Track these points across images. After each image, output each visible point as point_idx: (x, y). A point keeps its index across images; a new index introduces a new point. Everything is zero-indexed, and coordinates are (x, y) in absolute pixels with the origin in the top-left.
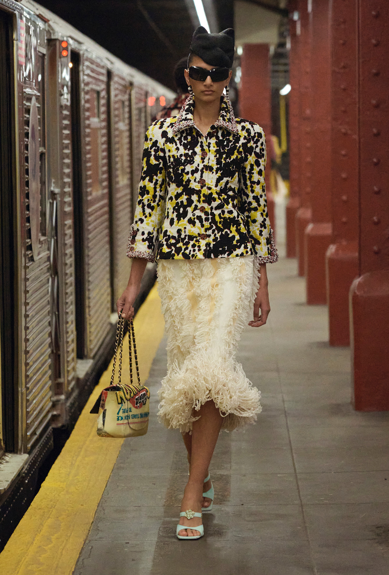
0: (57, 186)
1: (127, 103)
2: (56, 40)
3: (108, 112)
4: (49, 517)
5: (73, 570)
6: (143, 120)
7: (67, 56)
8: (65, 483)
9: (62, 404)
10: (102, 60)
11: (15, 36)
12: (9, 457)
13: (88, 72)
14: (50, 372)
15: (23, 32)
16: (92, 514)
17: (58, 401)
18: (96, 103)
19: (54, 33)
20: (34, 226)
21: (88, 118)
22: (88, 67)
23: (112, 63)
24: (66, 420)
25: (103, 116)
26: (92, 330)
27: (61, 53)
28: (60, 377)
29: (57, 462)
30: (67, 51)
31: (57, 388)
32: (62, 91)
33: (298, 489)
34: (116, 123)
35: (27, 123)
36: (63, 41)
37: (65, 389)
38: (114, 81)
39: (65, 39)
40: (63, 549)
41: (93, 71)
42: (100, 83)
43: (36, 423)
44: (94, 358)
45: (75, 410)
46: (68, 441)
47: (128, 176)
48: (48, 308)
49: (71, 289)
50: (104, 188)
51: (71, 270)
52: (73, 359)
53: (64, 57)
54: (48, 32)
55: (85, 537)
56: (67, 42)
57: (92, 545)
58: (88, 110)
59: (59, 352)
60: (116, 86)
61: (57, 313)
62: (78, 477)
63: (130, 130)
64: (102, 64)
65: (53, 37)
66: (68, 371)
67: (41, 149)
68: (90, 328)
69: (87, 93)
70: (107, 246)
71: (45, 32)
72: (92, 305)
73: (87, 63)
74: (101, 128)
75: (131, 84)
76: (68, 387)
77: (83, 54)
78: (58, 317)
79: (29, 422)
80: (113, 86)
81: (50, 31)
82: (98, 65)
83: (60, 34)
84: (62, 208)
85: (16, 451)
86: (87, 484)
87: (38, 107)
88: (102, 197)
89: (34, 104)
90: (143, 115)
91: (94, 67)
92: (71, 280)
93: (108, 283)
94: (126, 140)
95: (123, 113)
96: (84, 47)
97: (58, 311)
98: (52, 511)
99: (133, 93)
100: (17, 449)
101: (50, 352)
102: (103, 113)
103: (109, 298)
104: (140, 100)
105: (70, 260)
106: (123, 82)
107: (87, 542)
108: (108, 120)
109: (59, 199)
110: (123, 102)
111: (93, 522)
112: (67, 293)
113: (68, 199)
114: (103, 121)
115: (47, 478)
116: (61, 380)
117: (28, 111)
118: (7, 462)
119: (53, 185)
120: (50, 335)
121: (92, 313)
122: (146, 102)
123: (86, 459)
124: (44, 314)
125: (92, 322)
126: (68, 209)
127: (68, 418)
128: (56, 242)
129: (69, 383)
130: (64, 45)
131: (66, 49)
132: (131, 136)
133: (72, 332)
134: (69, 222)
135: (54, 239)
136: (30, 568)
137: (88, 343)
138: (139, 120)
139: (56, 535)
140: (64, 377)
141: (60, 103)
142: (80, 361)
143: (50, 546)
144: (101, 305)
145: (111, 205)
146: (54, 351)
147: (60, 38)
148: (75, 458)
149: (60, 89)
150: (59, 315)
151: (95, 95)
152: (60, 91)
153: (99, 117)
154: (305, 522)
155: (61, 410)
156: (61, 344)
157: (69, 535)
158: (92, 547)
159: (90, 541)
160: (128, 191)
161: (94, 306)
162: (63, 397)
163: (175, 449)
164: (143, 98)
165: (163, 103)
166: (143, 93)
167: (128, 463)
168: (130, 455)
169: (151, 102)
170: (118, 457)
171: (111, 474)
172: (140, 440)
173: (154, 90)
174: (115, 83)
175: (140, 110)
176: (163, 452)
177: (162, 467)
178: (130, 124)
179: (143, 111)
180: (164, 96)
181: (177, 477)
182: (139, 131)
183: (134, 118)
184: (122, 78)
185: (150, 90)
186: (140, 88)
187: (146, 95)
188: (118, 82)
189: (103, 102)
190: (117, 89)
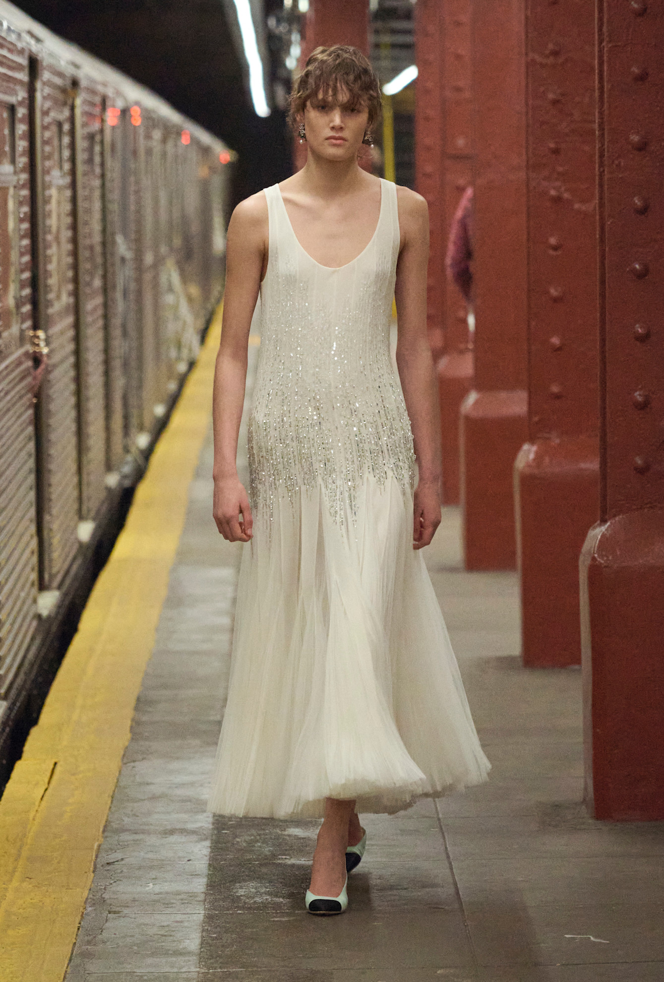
1: (66, 127)
3: (32, 151)
6: (97, 159)
10: (19, 35)
18: (8, 133)
23: (38, 40)
25: (23, 161)
34: (47, 172)
38: (42, 79)
42: (18, 88)
47: (70, 287)
60: (47, 90)
63: (73, 185)
64: (20, 45)
74: (18, 186)
75: (75, 83)
80: (42, 93)
82: (13, 49)
90: (97, 149)
94: (65, 208)
95: (61, 148)
99: (78, 102)
102: (22, 155)
104: (89, 115)
106: (58, 81)
108: (32, 167)
110: (60, 125)
114: (23, 170)
123: (10, 932)
132: (74, 199)
138: (90, 161)
151: (6, 114)
153: (13, 161)
163: (205, 909)
164: (97, 111)
165: (137, 121)
166: (98, 100)
167: (104, 942)
168: (107, 925)
169: (112, 118)
170: (79, 929)
171: (67, 968)
172: (124, 890)
173: (118, 93)
174: (44, 84)
175: (91, 137)
176: (179, 917)
177: (178, 953)
178: (73, 172)
179: (98, 138)
180: (137, 103)
181: (214, 974)
182: (90, 184)
183: (81, 156)
184: (60, 73)
185: (111, 94)
186: (92, 90)
187: (104, 104)
188: (47, 83)
189: (21, 129)
190: (48, 98)
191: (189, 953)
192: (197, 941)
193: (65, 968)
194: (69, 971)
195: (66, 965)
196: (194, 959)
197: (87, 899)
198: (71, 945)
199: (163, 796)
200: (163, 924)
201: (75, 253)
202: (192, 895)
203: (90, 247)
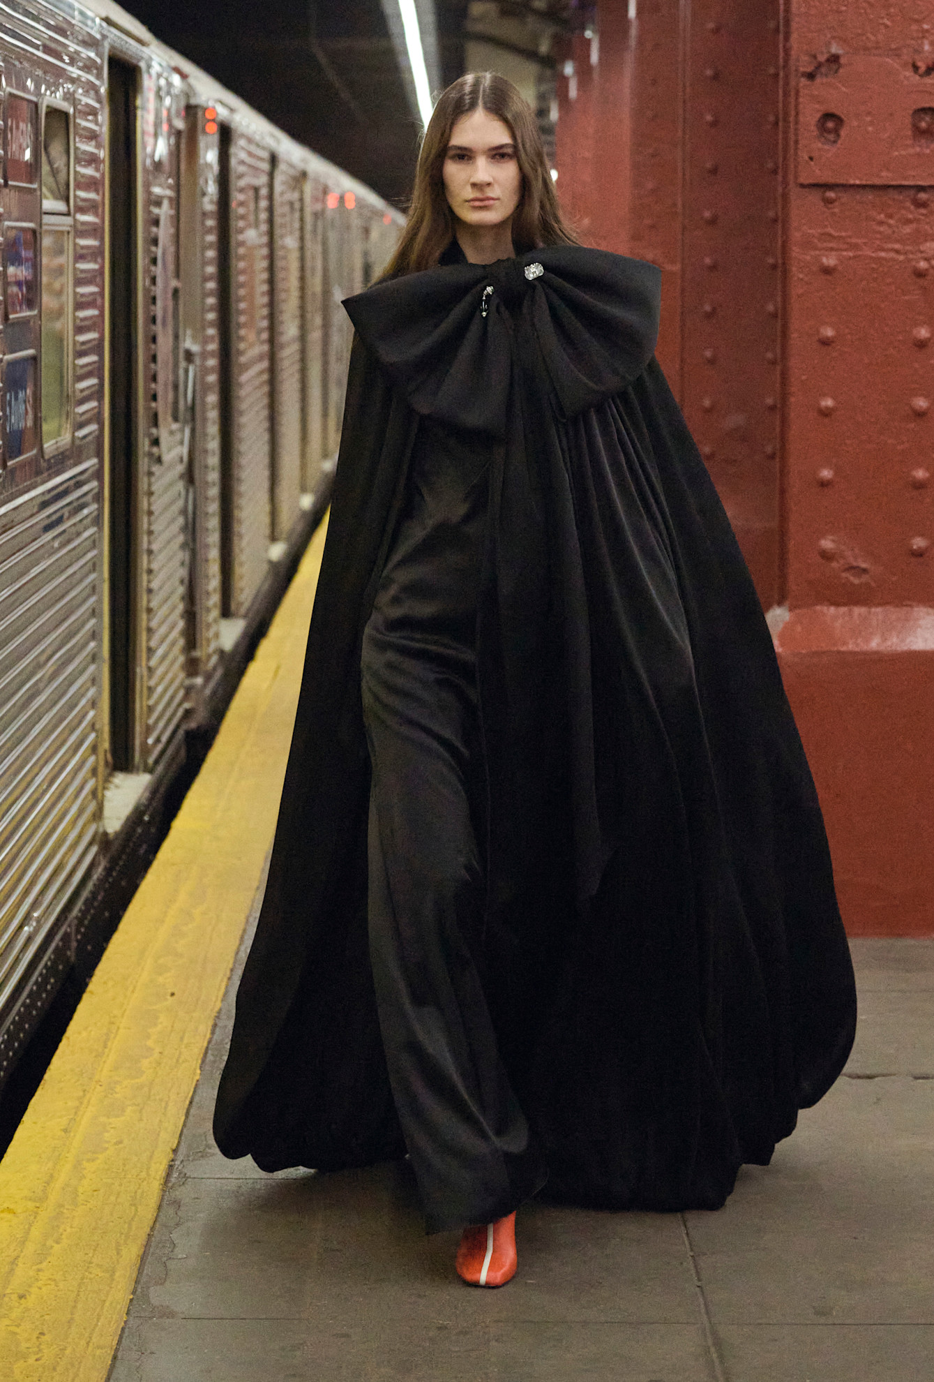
0: (195, 341)
1: (297, 206)
2: (195, 107)
3: (271, 221)
4: (187, 878)
6: (320, 231)
7: (214, 132)
8: (210, 823)
9: (198, 692)
10: (263, 138)
11: (139, 102)
12: (119, 778)
13: (243, 155)
14: (181, 642)
15: (151, 96)
17: (192, 687)
18: (252, 206)
19: (195, 96)
20: (163, 407)
21: (241, 231)
22: (243, 148)
23: (277, 141)
24: (204, 719)
25: (264, 227)
26: (243, 572)
27: (204, 127)
28: (195, 648)
29: (194, 787)
30: (214, 123)
31: (192, 666)
34: (282, 236)
35: (155, 242)
36: (207, 108)
37: (202, 667)
38: (280, 170)
39: (211, 104)
40: (212, 932)
41: (250, 154)
42: (260, 175)
43: (161, 724)
44: (245, 617)
46: (211, 752)
47: (298, 322)
48: (181, 538)
49: (214, 507)
50: (262, 343)
51: (214, 476)
52: (215, 621)
53: (209, 133)
55: (247, 912)
56: (214, 109)
58: (243, 217)
59: (195, 609)
60: (283, 178)
61: (192, 547)
62: (229, 813)
63: (302, 248)
64: (263, 143)
65: (193, 101)
66: (208, 641)
67: (174, 283)
68: (240, 568)
69: (241, 190)
70: (266, 437)
71: (183, 95)
72: (243, 531)
73: (242, 142)
74: (260, 246)
75: (304, 175)
76: (207, 664)
77: (237, 128)
78: (193, 554)
79: (151, 721)
80: (279, 179)
81: (188, 93)
82: (257, 145)
83: (203, 98)
84: (203, 378)
85: (130, 768)
87: (171, 215)
88: (260, 358)
89: (164, 211)
91: (253, 148)
92: (214, 492)
93: (267, 496)
94: (296, 265)
95: (292, 221)
96: (237, 117)
97: (194, 543)
99: (308, 188)
100: (133, 766)
101: (183, 609)
102: (263, 222)
103: (268, 520)
104: (315, 199)
105: (214, 460)
106: (292, 172)
108: (271, 233)
109: (198, 361)
110: (292, 204)
112: (207, 514)
113: (212, 362)
114: (263, 234)
116: (197, 653)
117: (156, 222)
118: (117, 787)
119: (189, 340)
120: (182, 582)
121: (243, 544)
122: (324, 201)
123: (241, 783)
124: (176, 547)
125: (244, 558)
126: (212, 378)
128: (193, 431)
129: (209, 657)
130: (208, 116)
131: (213, 121)
132: (302, 258)
133: (214, 576)
134: (212, 398)
135: (190, 426)
136: (161, 961)
137: (237, 592)
138: (314, 231)
139: (199, 908)
140: (202, 649)
141: (202, 207)
142: (224, 622)
143: (190, 926)
144: (257, 529)
145: (273, 371)
146: (188, 608)
147: (204, 104)
148: (223, 782)
150: (195, 549)
151: (251, 193)
152: (203, 189)
153: (256, 227)
155: (197, 703)
156: (198, 595)
160: (295, 347)
161: (247, 532)
162: (199, 681)
164: (321, 196)
165: (350, 204)
166: (321, 188)
169: (332, 203)
173: (337, 184)
174: (280, 173)
178: (302, 239)
179: (320, 217)
180: (350, 192)
182: (314, 248)
183: (309, 227)
184: (291, 166)
185: (330, 183)
186: (316, 180)
187: (325, 191)
188: (283, 172)
189: (264, 204)
190: (284, 183)
201: (302, 297)
203: (314, 294)
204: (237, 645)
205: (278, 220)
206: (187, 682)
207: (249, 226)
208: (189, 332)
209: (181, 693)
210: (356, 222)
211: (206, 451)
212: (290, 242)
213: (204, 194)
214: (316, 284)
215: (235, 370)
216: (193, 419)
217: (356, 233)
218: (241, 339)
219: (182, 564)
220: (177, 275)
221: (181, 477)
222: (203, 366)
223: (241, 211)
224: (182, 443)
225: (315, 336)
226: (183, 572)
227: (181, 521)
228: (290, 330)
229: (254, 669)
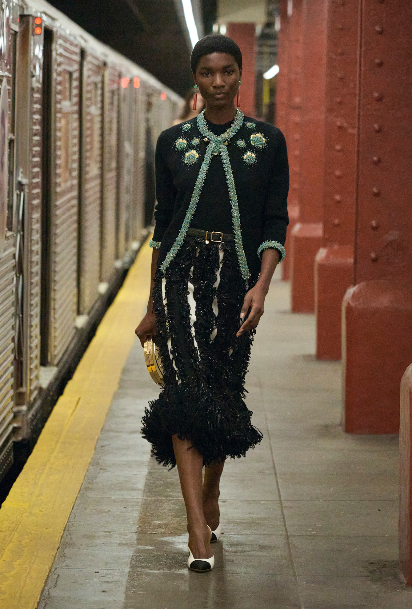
0: (25, 176)
1: (100, 85)
2: (29, 16)
3: (80, 95)
4: (11, 541)
5: (38, 600)
6: (116, 103)
7: (40, 34)
8: (28, 504)
9: (23, 415)
10: (75, 38)
13: (61, 51)
14: (12, 381)
16: (57, 539)
17: (19, 412)
18: (67, 85)
19: (27, 8)
21: (59, 102)
22: (61, 45)
23: (86, 41)
24: (27, 434)
25: (75, 100)
26: (57, 334)
27: (33, 30)
28: (21, 385)
29: (18, 479)
30: (41, 28)
31: (19, 398)
32: (34, 72)
33: (284, 518)
34: (88, 106)
36: (36, 17)
37: (27, 399)
38: (88, 61)
39: (39, 15)
40: (26, 577)
41: (66, 49)
42: (73, 64)
44: (57, 365)
45: (36, 423)
46: (30, 457)
47: (99, 165)
48: (12, 310)
49: (37, 290)
50: (73, 178)
51: (37, 269)
52: (36, 367)
53: (37, 34)
54: (22, 8)
55: (50, 565)
56: (41, 18)
57: (58, 573)
58: (60, 93)
59: (22, 359)
60: (90, 66)
61: (21, 316)
62: (41, 497)
63: (102, 115)
64: (75, 42)
65: (26, 13)
66: (31, 380)
68: (55, 332)
69: (59, 74)
70: (75, 243)
71: (18, 7)
72: (57, 307)
73: (60, 41)
74: (72, 113)
75: (105, 64)
76: (30, 396)
77: (57, 32)
78: (22, 320)
80: (87, 67)
81: (23, 6)
82: (72, 44)
83: (34, 10)
84: (30, 200)
86: (52, 505)
87: (9, 90)
88: (72, 189)
89: (4, 87)
90: (116, 98)
91: (67, 45)
92: (37, 279)
93: (74, 283)
94: (97, 126)
95: (96, 97)
96: (57, 24)
97: (22, 313)
98: (14, 534)
99: (107, 73)
101: (13, 358)
102: (75, 96)
103: (75, 300)
104: (113, 81)
105: (37, 258)
106: (96, 62)
107: (53, 570)
108: (80, 103)
109: (27, 190)
110: (96, 84)
111: (59, 548)
112: (31, 294)
113: (37, 191)
114: (75, 105)
115: (8, 497)
116: (23, 390)
119: (21, 175)
120: (13, 339)
121: (57, 316)
122: (119, 84)
123: (51, 477)
124: (8, 316)
125: (57, 325)
126: (36, 202)
127: (29, 431)
128: (23, 237)
129: (31, 392)
130: (38, 22)
131: (40, 26)
132: (102, 122)
133: (36, 337)
134: (37, 215)
135: (20, 234)
137: (53, 349)
138: (112, 103)
139: (18, 561)
140: (26, 387)
141: (31, 85)
142: (43, 369)
144: (67, 307)
145: (80, 198)
146: (17, 358)
147: (34, 14)
148: (38, 477)
149: (32, 70)
150: (22, 318)
151: (67, 77)
152: (32, 72)
153: (70, 99)
154: (291, 555)
155: (22, 422)
156: (24, 350)
157: (32, 561)
158: (59, 576)
159: (56, 568)
160: (98, 181)
161: (60, 308)
162: (24, 408)
163: (148, 469)
164: (116, 79)
165: (137, 85)
166: (117, 74)
167: (96, 483)
168: (99, 475)
170: (85, 476)
171: (78, 495)
172: (109, 459)
173: (128, 71)
174: (88, 63)
175: (113, 92)
176: (135, 473)
177: (133, 490)
178: (102, 108)
179: (116, 93)
180: (138, 77)
181: (151, 500)
182: (111, 115)
183: (107, 101)
184: (97, 58)
185: (124, 71)
186: (114, 68)
187: (120, 76)
188: (91, 62)
189: (75, 83)
190: (90, 70)
191: (139, 490)
192: (143, 484)
193: (77, 495)
194: (79, 496)
195: (77, 493)
196: (141, 492)
197: (90, 463)
198: (81, 484)
199: (132, 415)
200: (127, 475)
201: (102, 148)
202: (142, 463)
203: (110, 147)
204: (51, 384)
205: (85, 95)
206: (15, 409)
207: (64, 99)
208: (21, 170)
209: (12, 415)
210: (142, 98)
211: (32, 251)
212: (94, 110)
213: (33, 76)
214: (112, 140)
215: (53, 196)
216: (23, 231)
217: (141, 106)
218: (59, 175)
219: (13, 328)
220: (12, 131)
221: (14, 267)
222: (30, 193)
223: (59, 88)
224: (15, 245)
225: (111, 176)
226: (13, 333)
227: (12, 298)
228: (93, 170)
229: (62, 400)
